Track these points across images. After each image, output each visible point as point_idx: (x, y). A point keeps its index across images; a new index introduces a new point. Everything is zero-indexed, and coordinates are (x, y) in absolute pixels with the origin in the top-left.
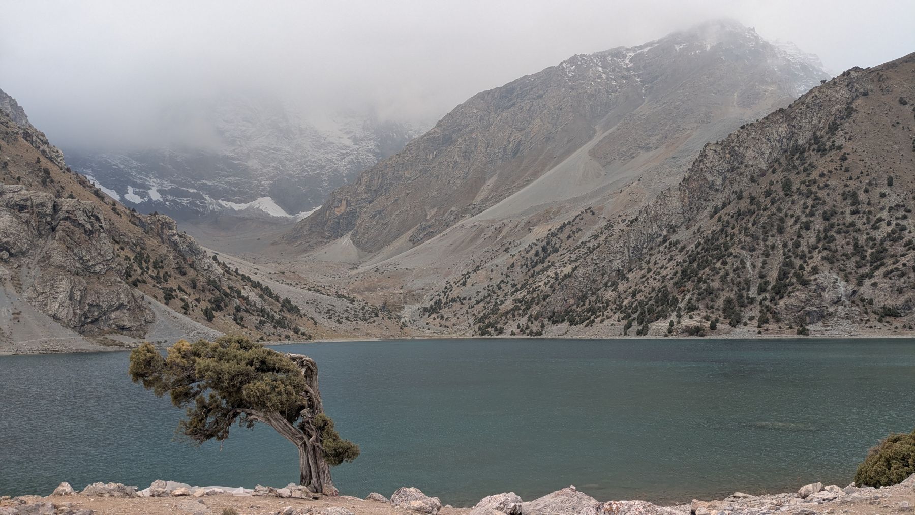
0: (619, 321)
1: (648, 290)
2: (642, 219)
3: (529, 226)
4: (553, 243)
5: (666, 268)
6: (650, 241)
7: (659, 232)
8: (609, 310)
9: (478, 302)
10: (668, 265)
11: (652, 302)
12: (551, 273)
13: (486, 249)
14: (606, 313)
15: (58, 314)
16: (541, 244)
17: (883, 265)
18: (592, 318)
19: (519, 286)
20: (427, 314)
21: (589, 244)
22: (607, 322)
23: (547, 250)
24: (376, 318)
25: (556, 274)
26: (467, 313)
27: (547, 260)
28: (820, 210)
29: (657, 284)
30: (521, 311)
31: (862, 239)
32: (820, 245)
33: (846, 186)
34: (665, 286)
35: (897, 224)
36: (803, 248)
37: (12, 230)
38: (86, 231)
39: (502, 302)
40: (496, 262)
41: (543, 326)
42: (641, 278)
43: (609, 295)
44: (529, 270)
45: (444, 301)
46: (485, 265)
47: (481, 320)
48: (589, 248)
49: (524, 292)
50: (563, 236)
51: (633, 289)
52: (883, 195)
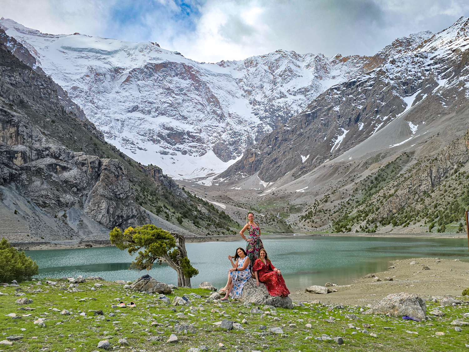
0: (426, 223)
1: (445, 204)
2: (440, 159)
3: (366, 165)
4: (382, 175)
5: (457, 189)
6: (446, 172)
7: (452, 166)
8: (419, 216)
9: (335, 212)
10: (458, 187)
11: (448, 211)
12: (381, 193)
13: (339, 180)
14: (417, 218)
15: (102, 221)
16: (374, 176)
19: (361, 202)
20: (304, 219)
21: (405, 176)
22: (418, 224)
23: (378, 179)
24: (273, 222)
25: (384, 194)
26: (329, 219)
27: (378, 186)
29: (451, 200)
30: (362, 218)
34: (457, 201)
37: (78, 176)
38: (115, 176)
39: (351, 212)
40: (346, 187)
41: (376, 227)
42: (440, 196)
43: (419, 207)
44: (367, 192)
45: (314, 212)
46: (339, 190)
47: (337, 223)
48: (405, 178)
49: (364, 206)
50: (389, 171)
51: (435, 202)
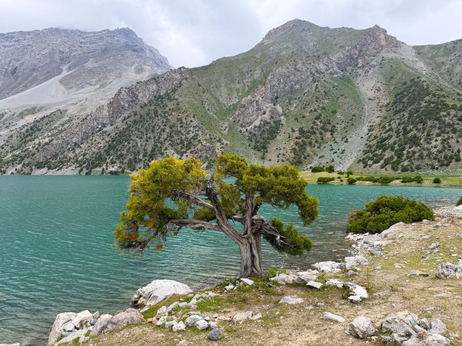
0: (76, 168)
1: (91, 153)
2: (89, 119)
3: (22, 115)
4: (37, 126)
5: (101, 143)
6: (93, 130)
7: (97, 126)
8: (71, 162)
11: (94, 159)
12: (37, 141)
14: (69, 164)
16: (30, 126)
17: (190, 148)
18: (61, 166)
19: (16, 148)
21: (58, 128)
22: (70, 168)
23: (34, 130)
25: (39, 142)
27: (34, 135)
28: (169, 124)
29: (96, 150)
30: (17, 162)
31: (183, 137)
32: (168, 139)
33: (178, 115)
34: (100, 152)
35: (196, 133)
36: (162, 139)
41: (32, 170)
42: (88, 147)
43: (71, 155)
44: (22, 139)
48: (59, 130)
49: (19, 151)
50: (44, 123)
51: (83, 152)
52: (191, 121)
